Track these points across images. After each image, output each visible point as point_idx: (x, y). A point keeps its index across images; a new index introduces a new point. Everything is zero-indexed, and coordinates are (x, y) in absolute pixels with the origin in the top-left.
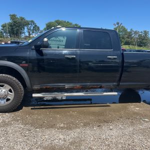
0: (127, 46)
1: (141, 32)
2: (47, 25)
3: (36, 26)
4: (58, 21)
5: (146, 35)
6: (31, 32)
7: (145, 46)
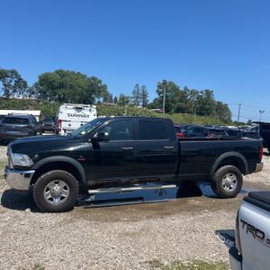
0: (180, 115)
1: (202, 92)
2: (40, 78)
3: (21, 79)
4: (61, 71)
5: (209, 96)
6: (11, 91)
7: (208, 114)
